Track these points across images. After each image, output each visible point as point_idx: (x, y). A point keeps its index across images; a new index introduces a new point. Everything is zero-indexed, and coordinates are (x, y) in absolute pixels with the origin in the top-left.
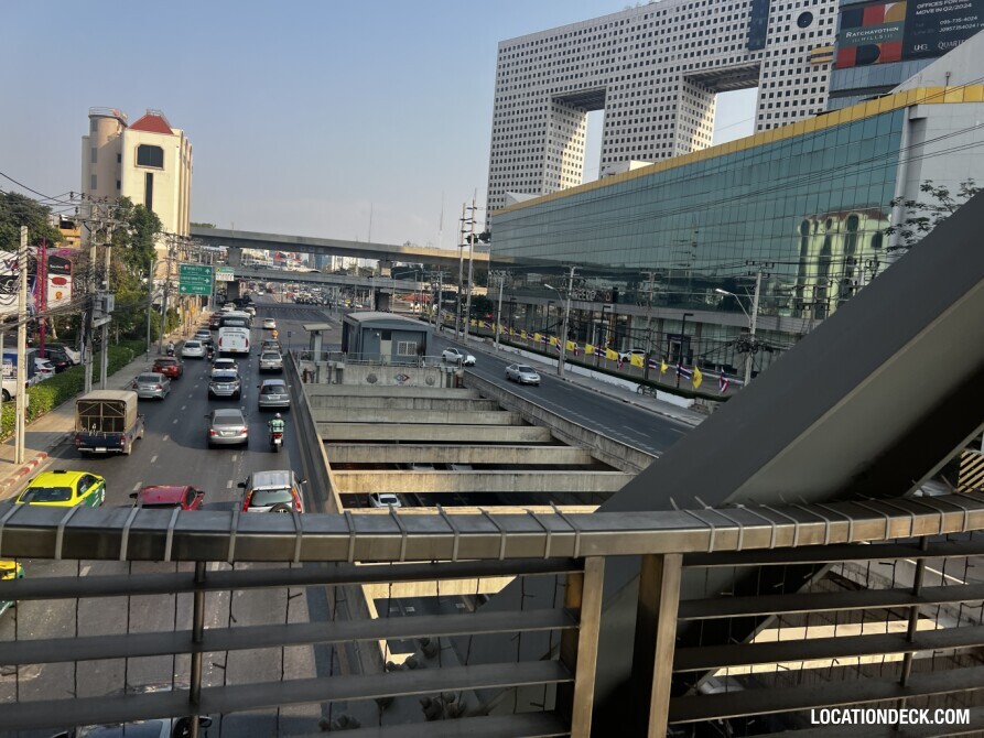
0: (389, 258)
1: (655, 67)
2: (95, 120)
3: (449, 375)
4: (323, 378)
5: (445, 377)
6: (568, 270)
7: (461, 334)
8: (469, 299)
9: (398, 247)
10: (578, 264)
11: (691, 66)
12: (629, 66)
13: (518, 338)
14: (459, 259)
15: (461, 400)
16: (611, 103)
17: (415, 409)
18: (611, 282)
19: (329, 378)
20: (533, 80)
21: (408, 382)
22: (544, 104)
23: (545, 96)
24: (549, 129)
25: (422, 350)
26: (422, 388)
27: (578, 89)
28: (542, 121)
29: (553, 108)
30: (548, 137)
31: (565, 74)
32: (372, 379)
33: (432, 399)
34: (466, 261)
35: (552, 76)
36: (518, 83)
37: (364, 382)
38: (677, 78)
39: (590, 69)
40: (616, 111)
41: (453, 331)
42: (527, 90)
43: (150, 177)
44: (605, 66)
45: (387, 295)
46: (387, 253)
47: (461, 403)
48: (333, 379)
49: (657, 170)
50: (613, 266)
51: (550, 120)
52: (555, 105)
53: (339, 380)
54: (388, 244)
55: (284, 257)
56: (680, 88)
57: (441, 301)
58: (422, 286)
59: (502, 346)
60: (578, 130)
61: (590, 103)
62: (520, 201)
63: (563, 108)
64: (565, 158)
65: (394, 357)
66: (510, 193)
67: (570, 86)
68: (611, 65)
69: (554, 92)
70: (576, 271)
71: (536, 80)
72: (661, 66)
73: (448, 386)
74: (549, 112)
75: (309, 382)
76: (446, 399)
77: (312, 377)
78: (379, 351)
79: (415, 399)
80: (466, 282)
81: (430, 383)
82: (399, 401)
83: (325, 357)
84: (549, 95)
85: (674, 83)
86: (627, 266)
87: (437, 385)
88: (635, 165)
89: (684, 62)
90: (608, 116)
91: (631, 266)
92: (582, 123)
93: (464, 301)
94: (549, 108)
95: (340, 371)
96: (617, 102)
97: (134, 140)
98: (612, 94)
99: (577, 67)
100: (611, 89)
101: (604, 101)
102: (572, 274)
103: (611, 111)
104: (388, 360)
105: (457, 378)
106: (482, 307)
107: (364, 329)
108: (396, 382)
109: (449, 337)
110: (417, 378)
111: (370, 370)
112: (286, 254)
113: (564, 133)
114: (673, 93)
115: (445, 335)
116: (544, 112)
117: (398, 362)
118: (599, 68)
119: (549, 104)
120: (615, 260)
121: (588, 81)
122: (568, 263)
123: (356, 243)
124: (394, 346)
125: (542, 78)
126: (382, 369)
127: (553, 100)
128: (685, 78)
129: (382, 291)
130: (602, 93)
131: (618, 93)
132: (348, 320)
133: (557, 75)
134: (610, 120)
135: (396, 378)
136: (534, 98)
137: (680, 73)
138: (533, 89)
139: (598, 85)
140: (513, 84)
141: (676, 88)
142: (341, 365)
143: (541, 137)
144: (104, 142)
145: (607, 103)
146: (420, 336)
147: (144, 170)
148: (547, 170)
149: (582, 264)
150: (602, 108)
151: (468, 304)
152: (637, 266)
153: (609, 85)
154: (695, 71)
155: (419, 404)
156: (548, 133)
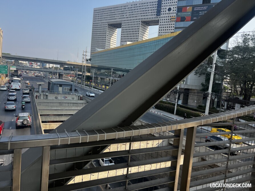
0: (63, 64)
1: (134, 18)
3: (78, 96)
4: (42, 97)
5: (77, 97)
6: (111, 69)
7: (83, 85)
8: (85, 76)
9: (65, 62)
10: (114, 68)
11: (143, 19)
12: (128, 18)
13: (98, 87)
14: (82, 65)
15: (81, 103)
16: (123, 27)
17: (68, 106)
18: (122, 73)
19: (44, 98)
20: (103, 19)
21: (67, 99)
22: (106, 26)
23: (106, 23)
24: (107, 32)
25: (71, 90)
26: (71, 100)
27: (115, 22)
28: (105, 30)
29: (108, 27)
30: (107, 34)
31: (111, 18)
32: (56, 98)
33: (73, 103)
34: (84, 66)
35: (108, 18)
36: (99, 19)
37: (54, 98)
38: (139, 22)
39: (118, 17)
40: (124, 29)
41: (81, 85)
42: (101, 22)
44: (121, 17)
45: (62, 75)
46: (62, 63)
47: (81, 104)
48: (45, 98)
49: (134, 44)
50: (123, 68)
51: (107, 30)
52: (109, 26)
53: (47, 98)
54: (62, 61)
55: (32, 64)
56: (140, 24)
57: (77, 76)
58: (72, 72)
59: (94, 89)
60: (115, 33)
61: (118, 26)
62: (99, 51)
63: (111, 27)
64: (111, 40)
65: (63, 92)
66: (97, 49)
67: (112, 21)
68: (123, 17)
69: (108, 23)
70: (113, 69)
71: (104, 19)
72: (136, 18)
73: (78, 99)
74: (107, 28)
75: (38, 99)
76: (77, 103)
77: (39, 97)
78: (58, 90)
79: (68, 103)
80: (84, 72)
81: (73, 99)
82: (64, 104)
83: (43, 92)
84: (107, 23)
85: (139, 23)
86: (126, 69)
87: (75, 99)
88: (128, 43)
89: (141, 17)
90: (122, 30)
91: (127, 69)
92: (116, 31)
93: (84, 77)
94: (107, 27)
95: (47, 95)
96: (125, 26)
98: (123, 24)
99: (114, 17)
100: (123, 23)
101: (121, 26)
102: (112, 70)
103: (123, 29)
104: (61, 92)
105: (81, 97)
106: (89, 78)
107: (54, 84)
108: (63, 99)
109: (80, 86)
110: (69, 97)
111: (56, 95)
112: (33, 63)
113: (111, 34)
114: (138, 25)
115: (78, 86)
116: (106, 28)
117: (64, 93)
118: (120, 17)
119: (107, 26)
120: (123, 67)
121: (117, 20)
122: (111, 67)
123: (54, 60)
124: (63, 89)
125: (105, 19)
126: (59, 95)
127: (108, 25)
128: (141, 22)
129: (61, 73)
130: (121, 24)
131: (125, 24)
132: (50, 82)
133: (109, 18)
134: (123, 31)
135: (63, 97)
136: (103, 24)
137: (140, 20)
138: (103, 21)
139: (120, 22)
140: (98, 20)
141: (139, 24)
142: (47, 94)
143: (105, 34)
145: (122, 26)
146: (70, 86)
148: (106, 43)
149: (115, 68)
150: (121, 28)
151: (85, 77)
152: (129, 69)
153: (123, 22)
154: (144, 20)
155: (69, 104)
156: (107, 33)
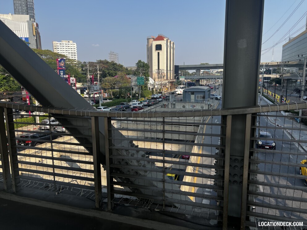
2: (148, 39)
3: (208, 105)
4: (170, 106)
21: (195, 108)
37: (182, 107)
43: (159, 53)
48: (173, 107)
65: (195, 100)
75: (166, 108)
78: (190, 98)
81: (202, 108)
87: (205, 108)
95: (174, 104)
97: (155, 43)
104: (192, 101)
105: (211, 106)
107: (185, 92)
108: (191, 108)
110: (198, 106)
111: (183, 104)
124: (195, 96)
126: (189, 104)
135: (191, 106)
144: (150, 45)
146: (203, 93)
147: (157, 51)
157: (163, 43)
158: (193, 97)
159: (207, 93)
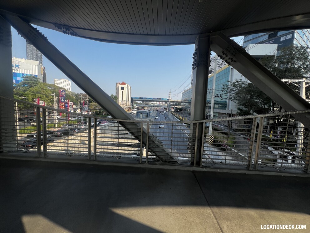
2: (117, 83)
43: (122, 91)
54: (167, 100)
65: (143, 117)
97: (120, 86)
107: (138, 113)
144: (118, 87)
146: (147, 114)
147: (122, 90)
157: (125, 86)
158: (141, 115)
159: (149, 114)
